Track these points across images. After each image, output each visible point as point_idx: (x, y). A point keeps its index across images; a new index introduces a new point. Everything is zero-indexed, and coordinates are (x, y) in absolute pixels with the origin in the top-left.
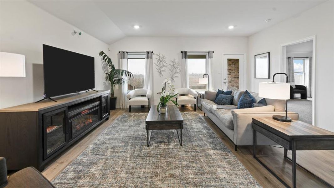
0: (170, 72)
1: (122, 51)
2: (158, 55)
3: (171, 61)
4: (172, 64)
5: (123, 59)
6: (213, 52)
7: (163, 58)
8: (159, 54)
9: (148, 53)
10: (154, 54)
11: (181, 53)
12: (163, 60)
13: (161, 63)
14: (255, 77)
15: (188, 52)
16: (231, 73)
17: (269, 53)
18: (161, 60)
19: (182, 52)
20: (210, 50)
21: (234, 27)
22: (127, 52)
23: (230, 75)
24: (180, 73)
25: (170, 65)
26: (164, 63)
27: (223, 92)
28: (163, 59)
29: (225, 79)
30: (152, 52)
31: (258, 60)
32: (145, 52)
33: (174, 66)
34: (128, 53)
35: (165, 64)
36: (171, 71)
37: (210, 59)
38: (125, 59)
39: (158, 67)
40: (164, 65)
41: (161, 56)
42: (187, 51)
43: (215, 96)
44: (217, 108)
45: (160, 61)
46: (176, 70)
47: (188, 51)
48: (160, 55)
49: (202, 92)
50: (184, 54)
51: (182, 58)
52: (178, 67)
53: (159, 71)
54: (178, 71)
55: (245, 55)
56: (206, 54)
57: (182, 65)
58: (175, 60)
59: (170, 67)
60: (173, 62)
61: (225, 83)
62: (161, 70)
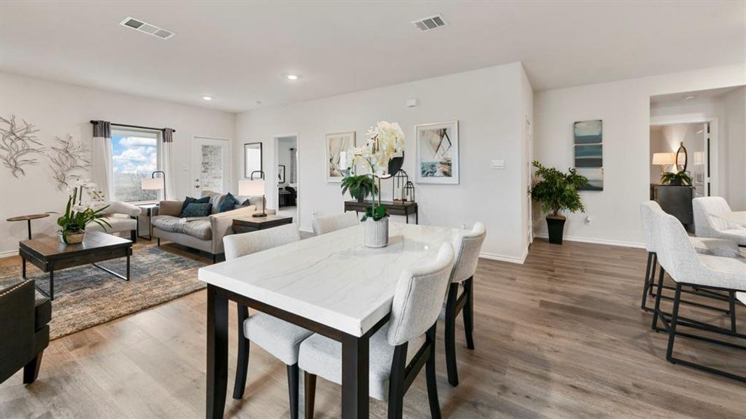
0: (54, 165)
2: (6, 121)
3: (58, 139)
4: (61, 146)
6: (174, 131)
7: (28, 130)
8: (9, 120)
11: (92, 125)
12: (28, 135)
13: (19, 142)
14: (245, 177)
15: (112, 124)
16: (207, 169)
17: (261, 144)
18: (18, 134)
19: (94, 123)
20: (168, 127)
23: (206, 174)
25: (53, 148)
26: (29, 142)
27: (194, 201)
28: (26, 133)
29: (197, 181)
31: (250, 151)
33: (67, 152)
35: (32, 145)
36: (57, 163)
37: (166, 142)
40: (31, 147)
41: (19, 125)
42: (108, 123)
43: (181, 208)
45: (13, 137)
46: (75, 161)
48: (13, 120)
49: (152, 205)
50: (101, 128)
51: (95, 135)
52: (81, 154)
53: (11, 163)
54: (81, 163)
55: (231, 141)
56: (158, 133)
57: (92, 151)
58: (70, 138)
59: (56, 155)
60: (65, 142)
61: (197, 187)
62: (18, 160)
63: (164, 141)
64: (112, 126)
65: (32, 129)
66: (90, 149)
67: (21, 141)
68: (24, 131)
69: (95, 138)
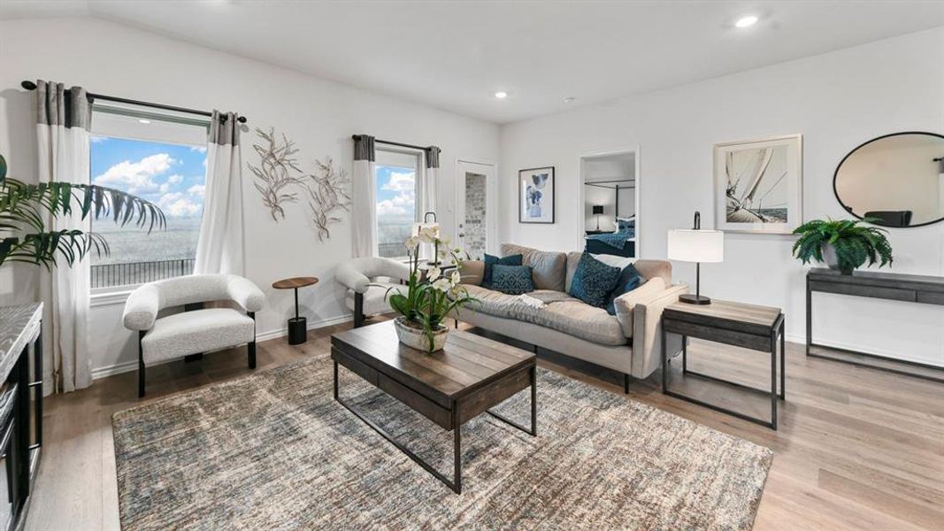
0: (314, 203)
1: (59, 87)
2: (264, 136)
3: (318, 163)
4: (321, 174)
5: (62, 127)
6: (441, 151)
7: (287, 149)
8: (267, 133)
9: (223, 119)
10: (246, 130)
11: (353, 143)
12: (287, 157)
13: (279, 168)
15: (377, 141)
18: (277, 156)
19: (356, 139)
20: (432, 145)
21: (507, 93)
22: (90, 97)
24: (348, 207)
25: (313, 177)
26: (288, 167)
27: (497, 261)
28: (286, 154)
29: (461, 226)
30: (243, 120)
32: (209, 115)
33: (327, 182)
34: (97, 102)
35: (292, 173)
36: (317, 199)
37: (432, 168)
38: (74, 129)
39: (264, 185)
40: (291, 175)
41: (279, 143)
42: (373, 139)
44: (545, 303)
45: (272, 161)
46: (336, 197)
47: (376, 138)
48: (271, 134)
50: (363, 146)
51: (357, 158)
52: (341, 186)
53: (271, 199)
54: (342, 200)
55: (496, 166)
56: (419, 155)
57: (353, 182)
58: (331, 161)
59: (315, 187)
60: (325, 168)
61: (461, 236)
62: (278, 195)
63: (429, 167)
64: (376, 144)
65: (292, 149)
66: (351, 179)
67: (280, 166)
68: (284, 151)
69: (356, 162)
